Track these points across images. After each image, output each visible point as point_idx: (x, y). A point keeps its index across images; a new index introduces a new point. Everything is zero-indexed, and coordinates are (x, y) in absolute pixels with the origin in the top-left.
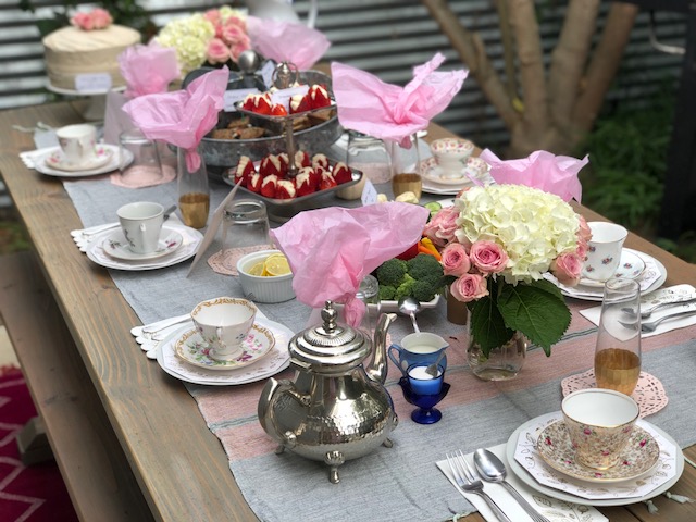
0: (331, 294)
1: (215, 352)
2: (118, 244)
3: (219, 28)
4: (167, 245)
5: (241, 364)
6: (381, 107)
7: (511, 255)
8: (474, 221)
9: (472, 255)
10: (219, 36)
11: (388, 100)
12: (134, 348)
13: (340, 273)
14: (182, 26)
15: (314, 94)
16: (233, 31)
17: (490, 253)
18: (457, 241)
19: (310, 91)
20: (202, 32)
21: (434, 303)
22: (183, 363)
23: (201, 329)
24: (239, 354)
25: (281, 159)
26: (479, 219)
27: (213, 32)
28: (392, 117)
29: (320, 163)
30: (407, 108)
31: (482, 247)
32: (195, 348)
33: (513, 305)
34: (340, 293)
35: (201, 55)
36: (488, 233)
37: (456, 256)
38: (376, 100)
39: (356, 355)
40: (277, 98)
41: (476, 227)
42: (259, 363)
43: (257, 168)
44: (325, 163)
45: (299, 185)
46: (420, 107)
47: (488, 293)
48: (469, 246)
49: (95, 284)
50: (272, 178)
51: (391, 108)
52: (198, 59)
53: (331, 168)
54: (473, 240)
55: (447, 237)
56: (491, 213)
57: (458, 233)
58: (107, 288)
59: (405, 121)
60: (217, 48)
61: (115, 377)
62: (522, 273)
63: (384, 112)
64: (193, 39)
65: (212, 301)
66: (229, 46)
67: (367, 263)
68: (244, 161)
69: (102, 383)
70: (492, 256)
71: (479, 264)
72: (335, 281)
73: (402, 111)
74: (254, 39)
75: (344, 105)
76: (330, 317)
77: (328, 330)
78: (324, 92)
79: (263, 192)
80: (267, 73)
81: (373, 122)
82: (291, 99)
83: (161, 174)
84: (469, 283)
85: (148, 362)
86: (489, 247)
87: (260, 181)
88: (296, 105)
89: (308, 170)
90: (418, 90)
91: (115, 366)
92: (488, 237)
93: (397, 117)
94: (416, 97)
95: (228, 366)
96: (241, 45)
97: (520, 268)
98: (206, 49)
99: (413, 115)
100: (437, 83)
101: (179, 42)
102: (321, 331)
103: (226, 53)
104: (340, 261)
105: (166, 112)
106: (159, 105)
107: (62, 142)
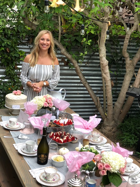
0: (75, 170)
1: (48, 178)
2: (24, 149)
3: (47, 99)
4: (35, 150)
5: (54, 182)
6: (83, 125)
7: (112, 167)
8: (105, 159)
9: (104, 166)
10: (46, 101)
11: (84, 124)
12: (30, 175)
13: (77, 166)
14: (39, 98)
15: (69, 121)
16: (50, 101)
17: (108, 166)
18: (101, 162)
19: (69, 120)
20: (43, 100)
21: (93, 172)
22: (41, 180)
23: (46, 173)
24: (53, 179)
25: (60, 133)
26: (106, 159)
27: (45, 100)
28: (85, 127)
29: (68, 135)
30: (89, 126)
31: (106, 165)
32: (43, 177)
33: (111, 177)
34: (76, 170)
35: (42, 105)
36: (108, 162)
37: (101, 166)
38: (82, 124)
39: (81, 185)
40: (62, 121)
41: (105, 160)
42: (57, 182)
43: (55, 134)
44: (69, 135)
45: (64, 140)
46: (91, 126)
47: (106, 174)
48: (103, 164)
49: (20, 158)
50: (58, 138)
51: (85, 125)
52: (42, 106)
53: (70, 136)
54: (104, 163)
55: (99, 161)
56: (108, 158)
57: (101, 161)
58: (22, 159)
59: (88, 129)
60: (46, 104)
61: (26, 181)
62: (114, 171)
63: (83, 126)
64: (41, 101)
65: (48, 167)
66: (48, 104)
67: (82, 163)
68: (52, 133)
69: (24, 182)
70: (108, 167)
71: (105, 168)
72: (76, 167)
73: (87, 126)
74: (53, 102)
75: (75, 124)
76: (76, 176)
77: (76, 179)
78: (72, 121)
79: (56, 141)
80: (58, 113)
81: (81, 128)
82: (65, 122)
83: (31, 131)
84: (103, 172)
85: (33, 179)
86: (107, 165)
87: (56, 138)
88: (66, 123)
89: (66, 137)
90: (91, 122)
91: (26, 179)
92: (107, 163)
93: (86, 128)
94: (91, 124)
95: (50, 182)
96: (51, 104)
97: (113, 170)
98: (43, 104)
99: (90, 128)
100: (95, 121)
101: (38, 102)
102: (74, 179)
103: (48, 105)
104: (77, 164)
105: (37, 121)
106: (36, 119)
107: (10, 122)
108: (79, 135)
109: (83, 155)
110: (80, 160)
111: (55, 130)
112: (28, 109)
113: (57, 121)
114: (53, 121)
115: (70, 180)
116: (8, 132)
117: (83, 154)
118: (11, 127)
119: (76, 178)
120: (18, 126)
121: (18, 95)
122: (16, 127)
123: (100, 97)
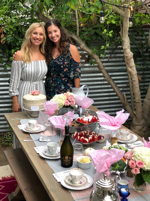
0: (103, 170)
1: (74, 181)
2: (46, 152)
3: (67, 97)
4: (58, 153)
5: (80, 185)
7: (145, 164)
8: (137, 155)
9: (136, 164)
10: (67, 99)
11: (111, 120)
12: (54, 179)
13: (105, 165)
14: (59, 97)
15: (94, 118)
16: (71, 98)
17: (140, 163)
18: (132, 160)
20: (64, 98)
22: (66, 183)
23: (71, 176)
24: (79, 182)
25: (84, 132)
26: (138, 155)
27: (66, 98)
29: (94, 134)
30: (116, 122)
31: (139, 162)
32: (69, 180)
33: (145, 175)
34: (105, 170)
35: (63, 104)
36: (140, 159)
37: (133, 164)
38: (108, 120)
39: (111, 186)
40: (85, 119)
41: (137, 157)
42: (84, 185)
43: (79, 134)
45: (89, 140)
46: (119, 122)
47: (140, 173)
48: (135, 161)
49: (42, 162)
50: (83, 137)
51: (111, 122)
52: (62, 105)
53: (96, 135)
54: (136, 160)
55: (130, 159)
56: (141, 154)
57: (133, 158)
58: (45, 163)
59: (115, 125)
60: (67, 102)
61: (50, 186)
62: (148, 168)
63: (110, 123)
64: (61, 100)
65: (73, 169)
66: (70, 102)
67: (111, 163)
68: (76, 133)
69: (48, 187)
70: (141, 164)
71: (138, 166)
72: (104, 167)
74: (75, 100)
75: (101, 121)
76: (105, 176)
78: (96, 118)
79: (81, 141)
80: (81, 111)
81: (107, 125)
82: (89, 119)
84: (136, 170)
85: (58, 183)
86: (140, 162)
87: (80, 138)
88: (90, 121)
89: (91, 136)
90: (118, 118)
91: (50, 184)
92: (140, 160)
93: (113, 124)
94: (118, 120)
95: (77, 185)
96: (73, 102)
97: (147, 167)
98: (64, 102)
99: (117, 124)
100: (122, 116)
101: (58, 100)
102: (103, 179)
103: (69, 104)
104: (105, 163)
105: (58, 120)
108: (106, 134)
109: (112, 154)
110: (109, 159)
111: (79, 130)
112: (47, 109)
113: (81, 119)
114: (76, 120)
115: (99, 181)
116: (27, 136)
117: (112, 152)
118: (30, 130)
119: (106, 179)
120: (38, 128)
121: (36, 95)
122: (36, 129)
123: (126, 95)
